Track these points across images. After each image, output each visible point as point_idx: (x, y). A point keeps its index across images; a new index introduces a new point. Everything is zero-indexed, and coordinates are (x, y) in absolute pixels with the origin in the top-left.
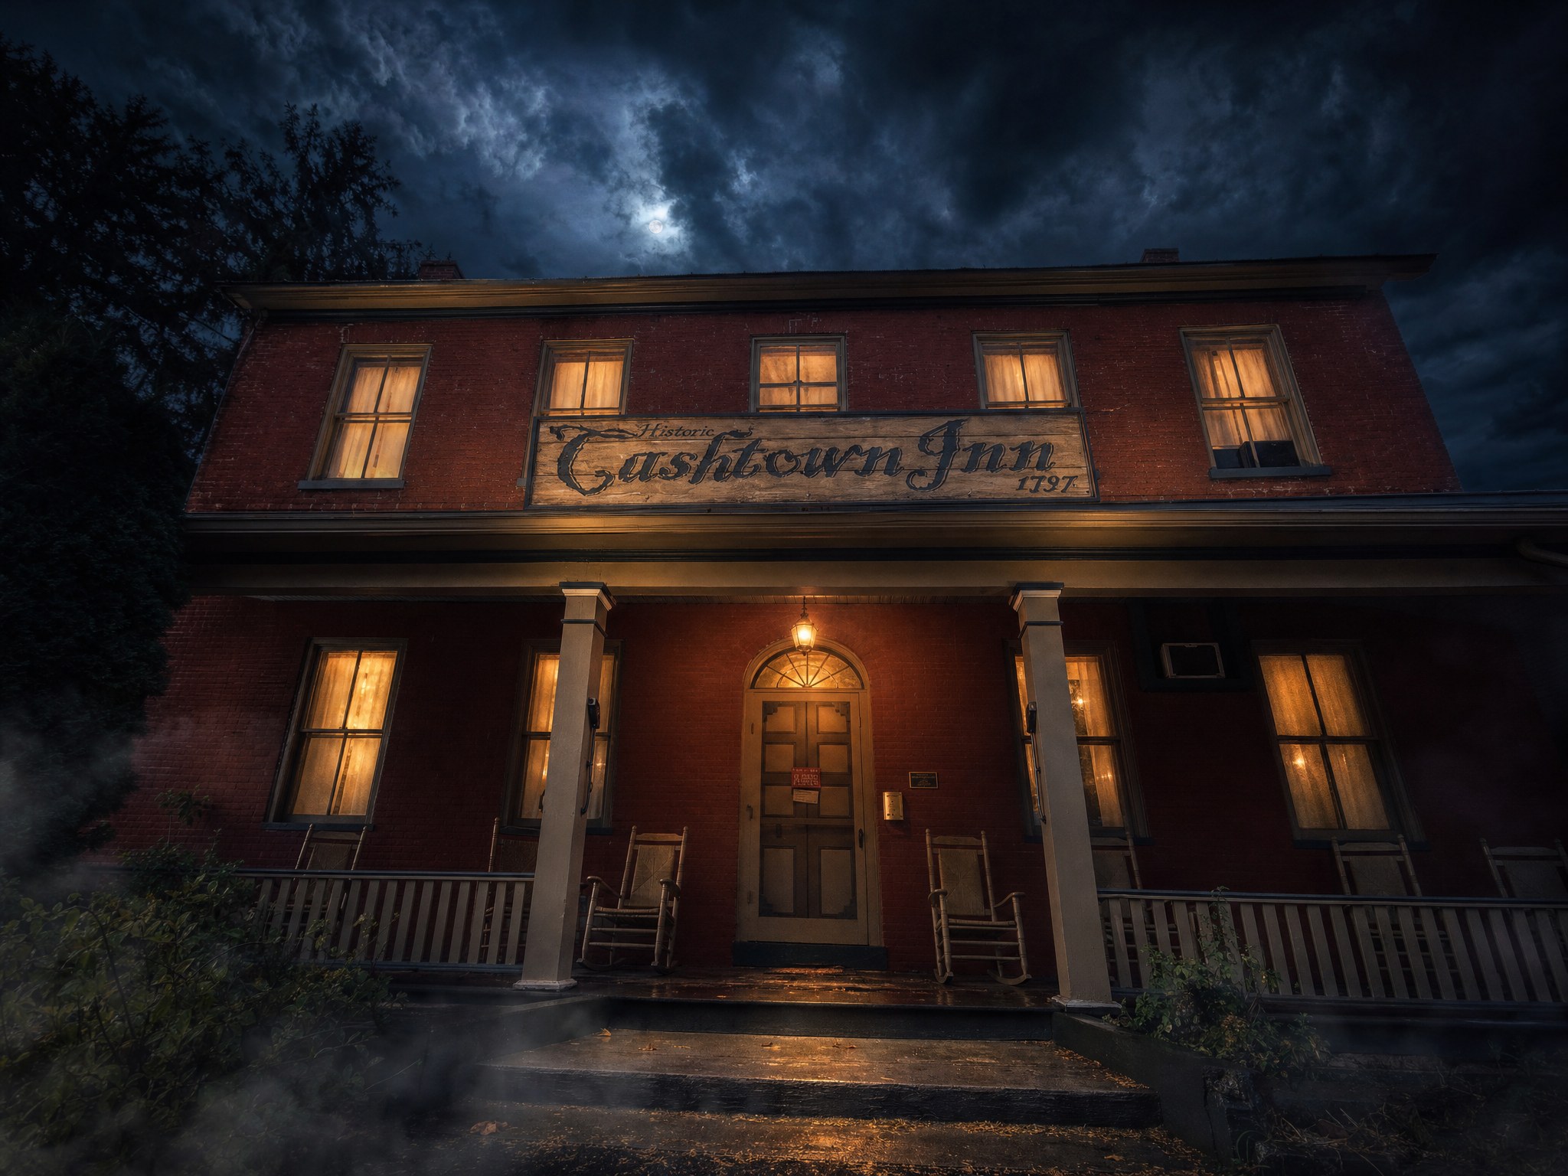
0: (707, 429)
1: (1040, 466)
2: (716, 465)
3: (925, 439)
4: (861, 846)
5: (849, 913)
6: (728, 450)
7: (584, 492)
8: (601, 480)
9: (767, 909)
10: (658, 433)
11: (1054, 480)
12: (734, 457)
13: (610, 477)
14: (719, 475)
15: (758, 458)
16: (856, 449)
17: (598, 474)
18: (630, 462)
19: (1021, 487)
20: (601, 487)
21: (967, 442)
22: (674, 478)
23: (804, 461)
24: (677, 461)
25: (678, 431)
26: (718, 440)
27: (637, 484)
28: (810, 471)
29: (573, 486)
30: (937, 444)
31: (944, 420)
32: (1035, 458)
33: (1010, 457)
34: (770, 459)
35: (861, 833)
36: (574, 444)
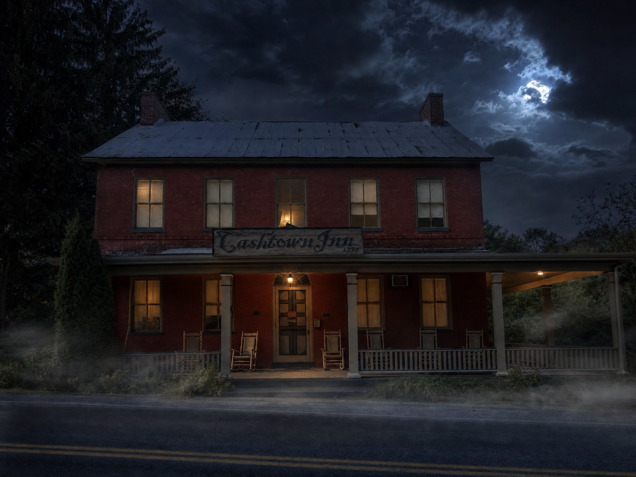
0: (260, 232)
1: (350, 245)
2: (263, 243)
3: (319, 236)
4: (308, 335)
5: (304, 353)
6: (266, 239)
7: (228, 252)
8: (232, 249)
9: (282, 353)
10: (247, 233)
11: (353, 249)
12: (268, 241)
13: (235, 247)
14: (264, 247)
15: (275, 242)
16: (301, 239)
17: (232, 246)
18: (239, 243)
19: (344, 251)
20: (232, 250)
21: (331, 237)
22: (252, 248)
23: (287, 242)
24: (252, 242)
25: (252, 233)
26: (263, 236)
27: (242, 249)
28: (289, 246)
29: (224, 250)
30: (323, 238)
31: (325, 230)
32: (348, 242)
33: (342, 242)
34: (278, 242)
35: (308, 331)
36: (224, 237)
